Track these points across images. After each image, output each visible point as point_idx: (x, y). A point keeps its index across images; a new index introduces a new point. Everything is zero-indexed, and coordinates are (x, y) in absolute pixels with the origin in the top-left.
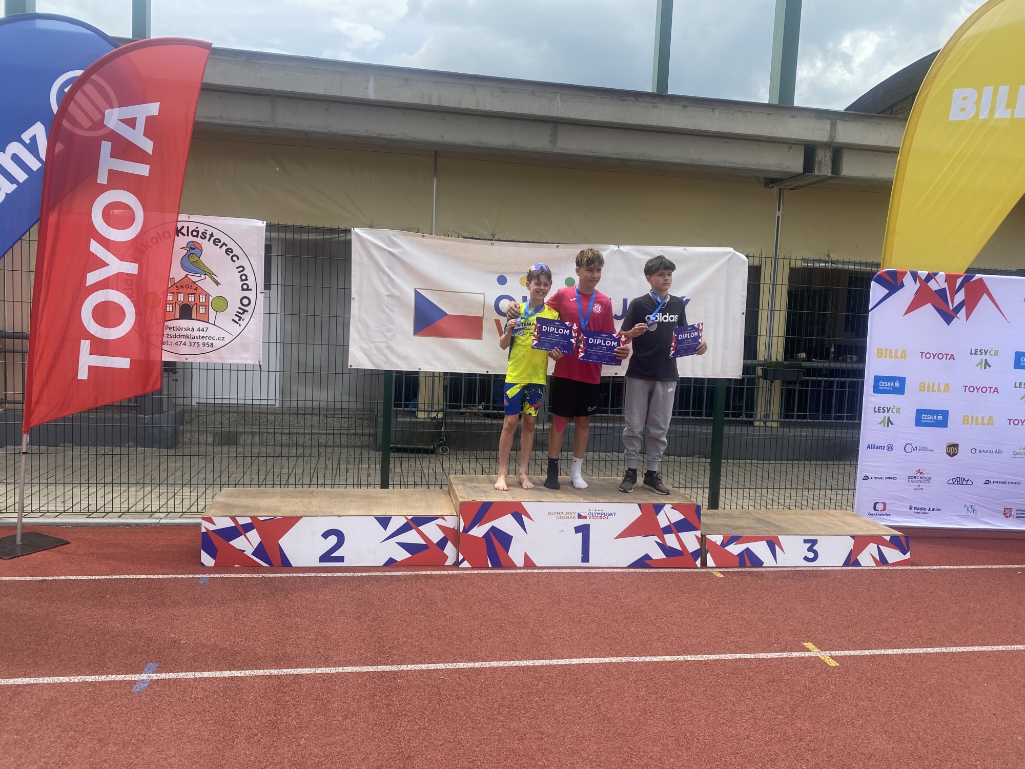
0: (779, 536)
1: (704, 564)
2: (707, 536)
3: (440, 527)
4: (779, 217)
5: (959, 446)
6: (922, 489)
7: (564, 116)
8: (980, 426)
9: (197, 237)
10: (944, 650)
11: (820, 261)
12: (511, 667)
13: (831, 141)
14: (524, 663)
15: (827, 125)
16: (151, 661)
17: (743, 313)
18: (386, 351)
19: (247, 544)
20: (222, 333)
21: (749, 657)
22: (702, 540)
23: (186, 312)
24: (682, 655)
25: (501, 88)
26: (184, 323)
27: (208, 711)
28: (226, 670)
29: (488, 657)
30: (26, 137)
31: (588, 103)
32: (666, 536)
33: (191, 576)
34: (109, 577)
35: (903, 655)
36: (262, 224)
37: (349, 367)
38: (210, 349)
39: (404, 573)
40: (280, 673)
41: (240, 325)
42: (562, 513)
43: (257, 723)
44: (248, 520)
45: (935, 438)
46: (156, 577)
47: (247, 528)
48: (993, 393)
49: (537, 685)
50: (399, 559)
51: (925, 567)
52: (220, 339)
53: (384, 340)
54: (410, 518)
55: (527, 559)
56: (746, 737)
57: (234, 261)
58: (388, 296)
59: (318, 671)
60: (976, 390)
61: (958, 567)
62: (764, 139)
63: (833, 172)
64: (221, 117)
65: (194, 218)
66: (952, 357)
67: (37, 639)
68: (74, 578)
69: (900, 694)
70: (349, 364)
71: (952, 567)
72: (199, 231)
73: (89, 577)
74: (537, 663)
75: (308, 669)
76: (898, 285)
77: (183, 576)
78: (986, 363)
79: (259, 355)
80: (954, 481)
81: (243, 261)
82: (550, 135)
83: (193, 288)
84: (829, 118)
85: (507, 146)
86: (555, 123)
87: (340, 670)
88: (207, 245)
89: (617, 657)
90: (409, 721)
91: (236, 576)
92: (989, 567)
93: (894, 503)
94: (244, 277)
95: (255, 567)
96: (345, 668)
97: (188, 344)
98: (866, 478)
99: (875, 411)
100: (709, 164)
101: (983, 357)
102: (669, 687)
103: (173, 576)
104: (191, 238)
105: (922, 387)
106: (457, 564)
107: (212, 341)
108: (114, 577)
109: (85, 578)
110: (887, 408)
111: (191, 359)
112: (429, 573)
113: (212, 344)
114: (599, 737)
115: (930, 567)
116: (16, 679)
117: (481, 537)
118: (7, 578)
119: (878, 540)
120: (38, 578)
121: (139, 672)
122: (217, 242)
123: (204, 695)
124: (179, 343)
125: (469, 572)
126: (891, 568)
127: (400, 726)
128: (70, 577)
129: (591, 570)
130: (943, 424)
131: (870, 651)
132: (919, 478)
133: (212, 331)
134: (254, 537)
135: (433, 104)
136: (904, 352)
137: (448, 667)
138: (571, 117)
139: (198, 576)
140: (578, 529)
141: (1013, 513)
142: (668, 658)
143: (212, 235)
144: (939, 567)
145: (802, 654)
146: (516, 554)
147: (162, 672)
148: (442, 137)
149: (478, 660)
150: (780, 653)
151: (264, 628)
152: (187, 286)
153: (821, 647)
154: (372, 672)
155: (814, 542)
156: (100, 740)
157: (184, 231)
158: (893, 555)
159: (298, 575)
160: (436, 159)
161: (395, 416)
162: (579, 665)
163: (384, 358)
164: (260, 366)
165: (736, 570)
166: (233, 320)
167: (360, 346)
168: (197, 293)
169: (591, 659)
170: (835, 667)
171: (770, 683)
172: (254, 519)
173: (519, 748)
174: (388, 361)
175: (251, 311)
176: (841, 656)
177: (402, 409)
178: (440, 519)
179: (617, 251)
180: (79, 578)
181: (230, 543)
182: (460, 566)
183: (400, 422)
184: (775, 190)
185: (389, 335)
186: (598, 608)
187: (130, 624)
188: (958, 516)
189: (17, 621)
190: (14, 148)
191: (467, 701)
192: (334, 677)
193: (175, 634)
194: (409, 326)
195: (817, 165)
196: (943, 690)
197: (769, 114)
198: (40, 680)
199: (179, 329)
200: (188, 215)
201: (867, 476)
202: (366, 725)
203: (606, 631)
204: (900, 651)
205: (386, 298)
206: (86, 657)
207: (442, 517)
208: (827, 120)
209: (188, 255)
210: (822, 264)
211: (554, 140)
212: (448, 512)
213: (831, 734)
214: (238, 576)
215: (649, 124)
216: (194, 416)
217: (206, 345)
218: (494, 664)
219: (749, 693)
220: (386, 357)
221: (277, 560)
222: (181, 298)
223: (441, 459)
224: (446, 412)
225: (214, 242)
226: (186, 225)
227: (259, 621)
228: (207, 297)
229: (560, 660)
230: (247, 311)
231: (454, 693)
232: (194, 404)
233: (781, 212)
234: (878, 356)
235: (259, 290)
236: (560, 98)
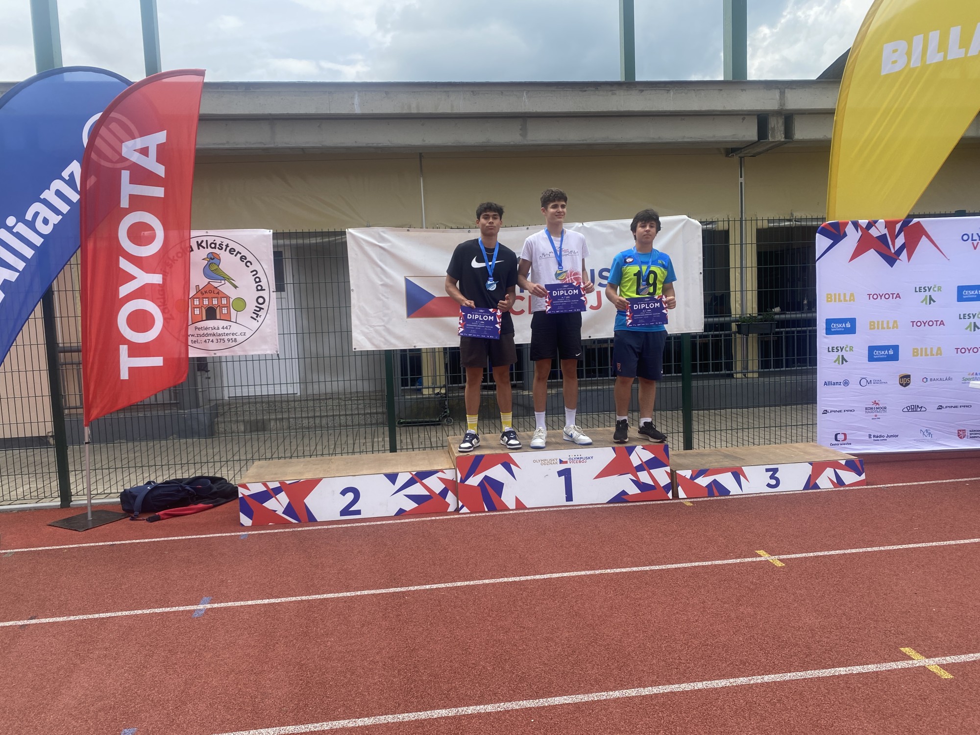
0: (742, 467)
1: (676, 496)
2: (677, 472)
3: (441, 479)
4: (741, 183)
5: (911, 376)
6: (879, 418)
7: (531, 111)
8: (929, 357)
9: (215, 249)
10: (882, 548)
11: (785, 220)
12: (501, 583)
13: (782, 109)
14: (511, 579)
15: (776, 94)
16: (206, 596)
17: (701, 273)
18: (384, 333)
19: (278, 504)
20: (244, 330)
21: (706, 564)
22: (672, 475)
23: (211, 314)
24: (648, 566)
25: (472, 91)
26: (211, 323)
27: (253, 627)
28: (265, 599)
29: (481, 576)
30: (65, 174)
31: (552, 97)
32: (639, 474)
33: (233, 534)
34: (166, 539)
35: (844, 554)
36: (269, 233)
37: (354, 350)
38: (234, 344)
39: (412, 520)
40: (309, 599)
41: (258, 321)
42: (545, 460)
43: (292, 633)
44: (277, 485)
45: (888, 371)
46: (204, 536)
47: (277, 491)
48: (939, 325)
49: (522, 594)
50: (407, 509)
51: (879, 486)
52: (242, 334)
53: (383, 324)
54: (414, 473)
55: (518, 501)
56: (695, 621)
57: (248, 267)
58: (382, 285)
59: (341, 595)
60: (923, 324)
61: (911, 484)
62: (718, 113)
63: (786, 137)
64: (228, 143)
65: (211, 232)
66: (898, 296)
67: (114, 586)
68: (138, 541)
69: (835, 583)
70: (354, 347)
71: (904, 484)
72: (216, 243)
73: (150, 540)
74: (523, 578)
75: (332, 594)
76: (842, 235)
77: (227, 534)
78: (931, 299)
79: (276, 345)
80: (909, 409)
81: (255, 266)
82: (520, 129)
83: (216, 293)
84: (777, 88)
85: (483, 142)
86: (524, 118)
87: (359, 593)
88: (224, 255)
89: (591, 570)
90: (414, 625)
91: (270, 531)
92: (940, 482)
93: (855, 433)
94: (257, 280)
95: (287, 524)
96: (362, 592)
97: (215, 341)
98: (825, 412)
99: (829, 351)
100: (668, 141)
101: (928, 293)
102: (634, 590)
103: (218, 535)
104: (210, 250)
105: (872, 325)
106: (457, 510)
107: (235, 337)
108: (170, 538)
109: (147, 540)
110: (840, 347)
111: (218, 354)
112: (433, 518)
113: (235, 339)
114: (571, 628)
115: (884, 486)
116: (100, 614)
117: (476, 485)
118: (84, 545)
119: (835, 465)
120: (109, 543)
121: (197, 604)
122: (232, 251)
123: (249, 616)
124: (207, 341)
125: (468, 515)
126: (847, 488)
127: (407, 630)
128: (134, 541)
129: (574, 508)
130: (895, 357)
131: (814, 553)
132: (876, 408)
133: (235, 328)
134: (283, 498)
135: (413, 112)
136: (852, 295)
137: (448, 586)
138: (538, 111)
139: (238, 534)
140: (560, 473)
141: (966, 434)
142: (635, 569)
143: (227, 246)
144: (892, 485)
145: (754, 559)
146: (508, 498)
147: (215, 603)
148: (424, 141)
149: (473, 579)
150: (734, 560)
151: (295, 567)
152: (210, 292)
153: (771, 553)
154: (385, 593)
155: (775, 471)
156: (170, 651)
157: (204, 244)
158: (849, 477)
159: (323, 527)
160: (421, 161)
161: (403, 394)
162: (558, 578)
163: (383, 339)
164: (278, 355)
165: (706, 499)
166: (252, 317)
167: (361, 331)
168: (221, 295)
169: (569, 573)
170: (781, 567)
171: (722, 582)
172: (282, 483)
173: (504, 639)
174: (387, 341)
175: (266, 309)
176: (788, 559)
177: (409, 387)
178: (440, 473)
179: (581, 227)
180: (142, 541)
181: (263, 505)
182: (460, 512)
183: (408, 399)
184: (736, 158)
185: (386, 319)
186: (578, 535)
187: (186, 571)
188: (914, 440)
189: (96, 575)
190: (57, 184)
191: (463, 609)
192: (353, 599)
193: (223, 576)
194: (403, 310)
195: (770, 132)
196: (874, 578)
197: (721, 90)
198: (119, 614)
199: (206, 329)
200: (207, 231)
201: (826, 411)
202: (380, 630)
203: (584, 553)
204: (841, 552)
205: (380, 287)
206: (154, 596)
207: (442, 471)
208: (776, 90)
209: (209, 265)
210: (787, 223)
211: (524, 134)
212: (447, 467)
213: (769, 615)
214: (272, 531)
215: (610, 110)
216: (226, 408)
217: (231, 341)
218: (487, 581)
219: (702, 590)
220: (385, 339)
221: (303, 516)
222: (206, 302)
223: (446, 429)
224: (448, 387)
225: (230, 251)
226: (205, 239)
227: (291, 563)
228: (228, 300)
229: (542, 576)
230: (263, 309)
231: (452, 604)
232: (226, 398)
233: (743, 178)
234: (828, 301)
235: (272, 290)
236: (526, 94)
